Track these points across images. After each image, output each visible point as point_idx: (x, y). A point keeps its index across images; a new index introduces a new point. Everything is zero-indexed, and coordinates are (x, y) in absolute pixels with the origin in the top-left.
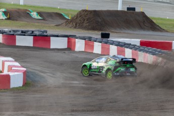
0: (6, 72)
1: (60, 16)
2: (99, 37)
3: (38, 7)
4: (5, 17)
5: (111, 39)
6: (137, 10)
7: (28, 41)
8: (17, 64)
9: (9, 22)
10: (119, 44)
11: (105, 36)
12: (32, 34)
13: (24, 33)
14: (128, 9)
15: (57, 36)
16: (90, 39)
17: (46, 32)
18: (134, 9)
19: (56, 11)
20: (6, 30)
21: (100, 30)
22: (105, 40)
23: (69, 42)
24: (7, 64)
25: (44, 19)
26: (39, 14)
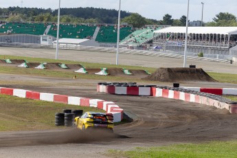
0: (109, 112)
1: (144, 72)
2: (172, 86)
3: (129, 66)
4: (106, 74)
5: (181, 87)
6: (197, 67)
7: (123, 90)
8: (117, 106)
9: (109, 77)
10: (186, 91)
11: (176, 85)
12: (126, 85)
13: (120, 85)
14: (190, 66)
15: (143, 86)
16: (166, 88)
17: (135, 83)
18: (194, 66)
19: (141, 69)
20: (108, 82)
21: (172, 81)
22: (176, 88)
23: (151, 90)
24: (110, 106)
25: (133, 75)
26: (130, 71)
